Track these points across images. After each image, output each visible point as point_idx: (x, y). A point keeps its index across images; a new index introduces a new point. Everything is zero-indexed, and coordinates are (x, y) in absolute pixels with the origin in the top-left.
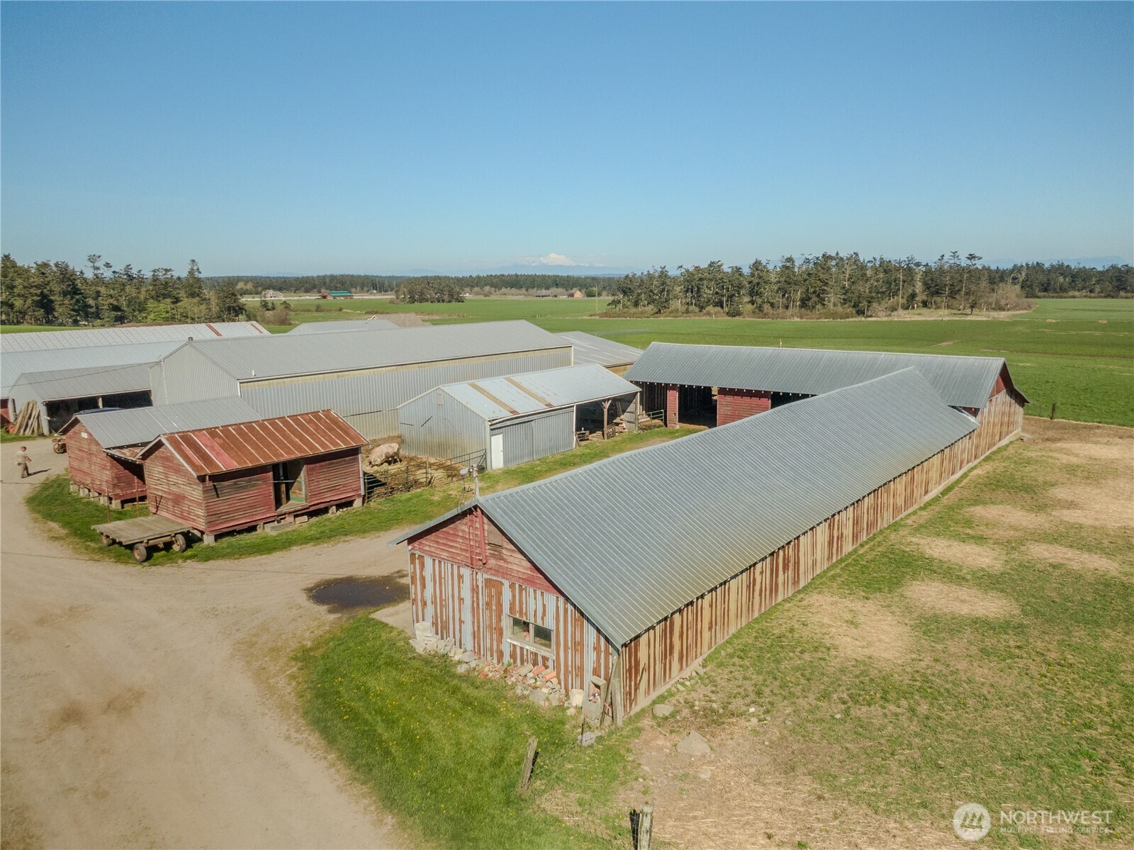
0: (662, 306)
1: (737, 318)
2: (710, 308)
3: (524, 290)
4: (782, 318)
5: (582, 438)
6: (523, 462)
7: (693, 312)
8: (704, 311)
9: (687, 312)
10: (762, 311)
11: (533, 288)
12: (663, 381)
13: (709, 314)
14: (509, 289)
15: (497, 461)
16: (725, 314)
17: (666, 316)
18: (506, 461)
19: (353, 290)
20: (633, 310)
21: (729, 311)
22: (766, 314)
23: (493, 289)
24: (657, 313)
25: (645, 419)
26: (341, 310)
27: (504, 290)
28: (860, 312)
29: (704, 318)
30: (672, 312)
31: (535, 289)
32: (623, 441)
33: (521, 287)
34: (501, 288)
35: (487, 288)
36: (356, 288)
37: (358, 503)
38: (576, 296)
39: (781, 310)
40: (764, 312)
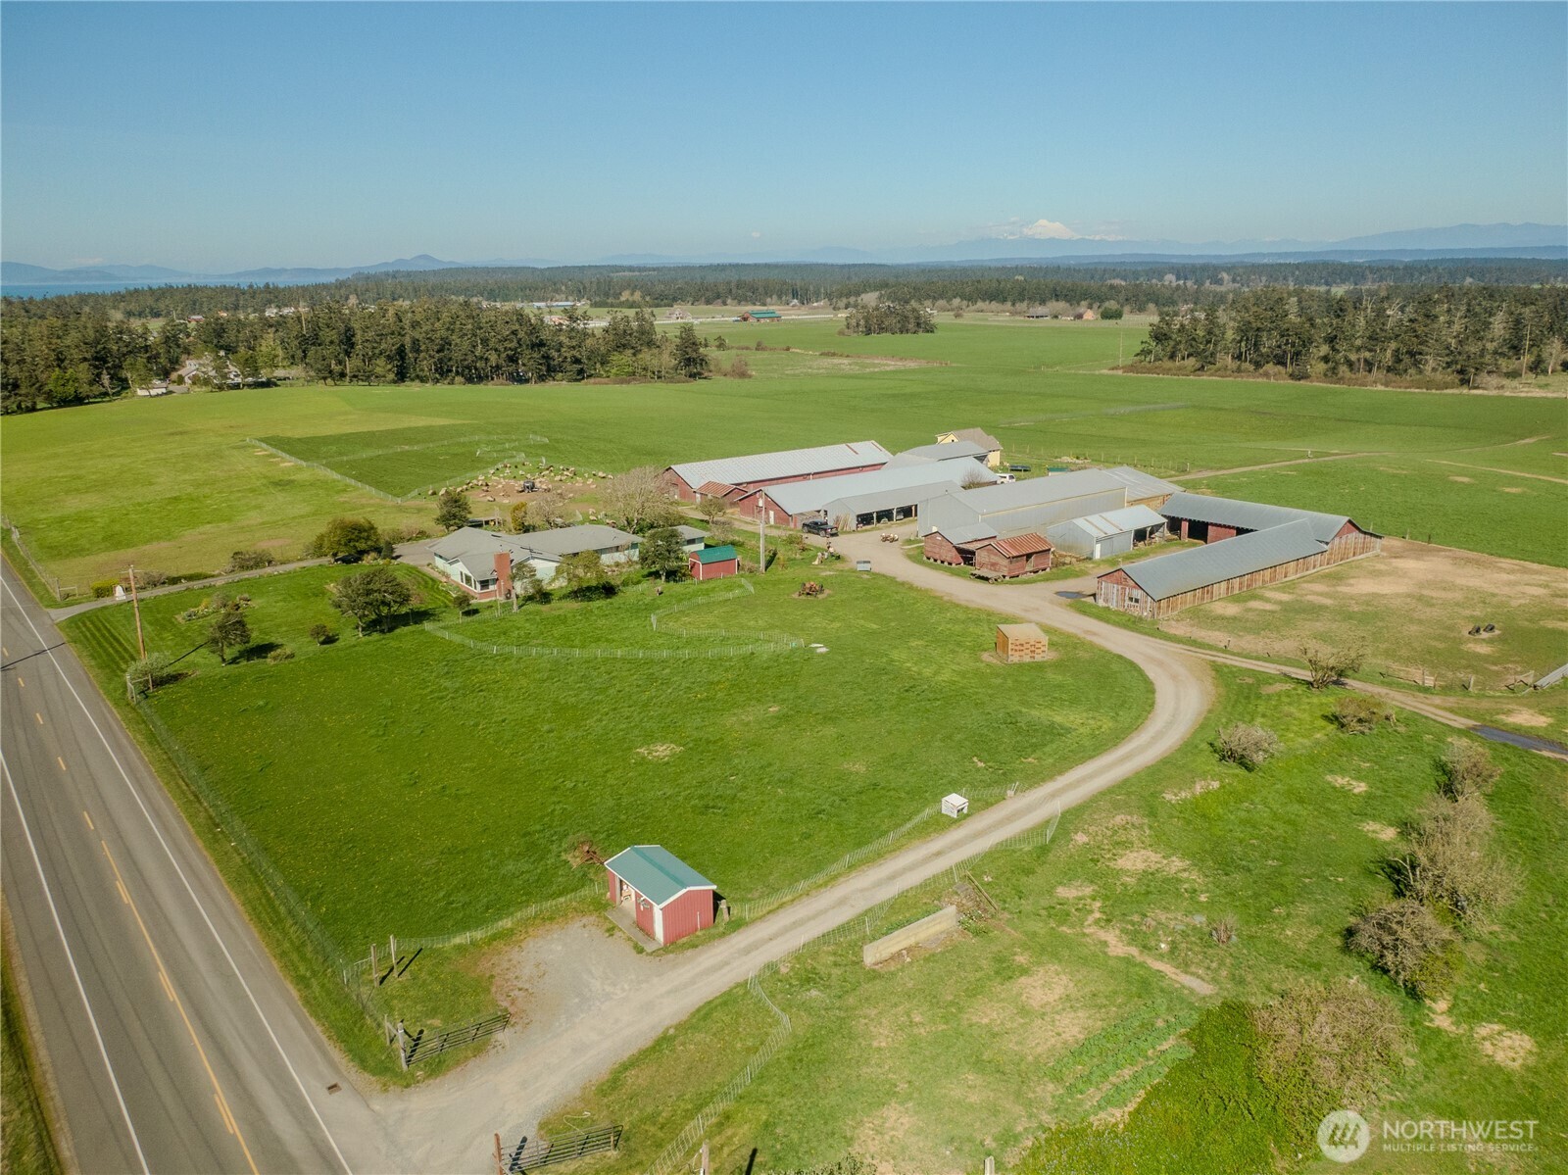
0: (1206, 361)
1: (1302, 382)
2: (1270, 367)
3: (1009, 304)
4: (1360, 385)
5: (1135, 545)
6: (1108, 556)
7: (1247, 371)
8: (1261, 371)
9: (1239, 370)
10: (1337, 374)
11: (1022, 300)
12: (1180, 516)
13: (1266, 375)
14: (987, 302)
15: (1097, 556)
16: (1287, 376)
17: (1212, 375)
18: (1101, 556)
19: (769, 300)
20: (1168, 364)
21: (1293, 372)
22: (1342, 378)
23: (965, 302)
24: (1199, 370)
25: (1168, 534)
26: (788, 349)
27: (980, 304)
28: (1465, 382)
29: (1260, 380)
30: (1219, 370)
31: (1026, 303)
32: (1156, 548)
33: (1004, 300)
34: (976, 302)
35: (956, 301)
36: (771, 296)
37: (1048, 570)
38: (1085, 317)
39: (1362, 373)
40: (1339, 376)
